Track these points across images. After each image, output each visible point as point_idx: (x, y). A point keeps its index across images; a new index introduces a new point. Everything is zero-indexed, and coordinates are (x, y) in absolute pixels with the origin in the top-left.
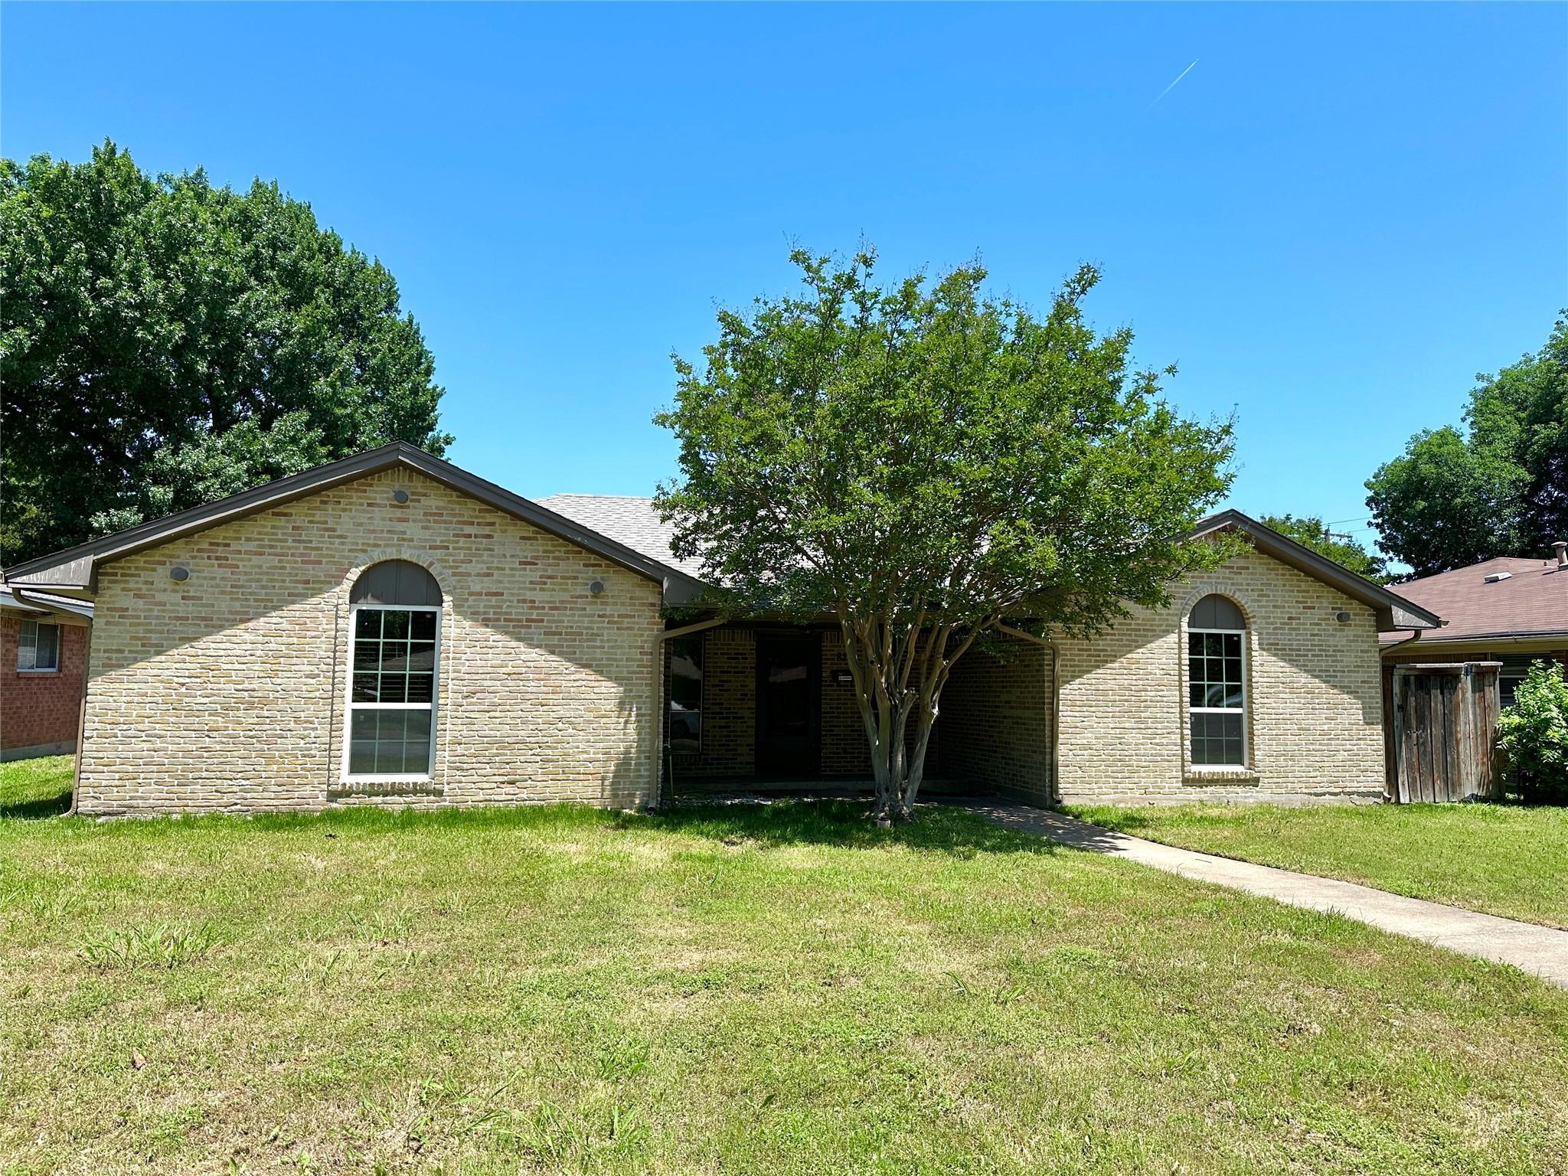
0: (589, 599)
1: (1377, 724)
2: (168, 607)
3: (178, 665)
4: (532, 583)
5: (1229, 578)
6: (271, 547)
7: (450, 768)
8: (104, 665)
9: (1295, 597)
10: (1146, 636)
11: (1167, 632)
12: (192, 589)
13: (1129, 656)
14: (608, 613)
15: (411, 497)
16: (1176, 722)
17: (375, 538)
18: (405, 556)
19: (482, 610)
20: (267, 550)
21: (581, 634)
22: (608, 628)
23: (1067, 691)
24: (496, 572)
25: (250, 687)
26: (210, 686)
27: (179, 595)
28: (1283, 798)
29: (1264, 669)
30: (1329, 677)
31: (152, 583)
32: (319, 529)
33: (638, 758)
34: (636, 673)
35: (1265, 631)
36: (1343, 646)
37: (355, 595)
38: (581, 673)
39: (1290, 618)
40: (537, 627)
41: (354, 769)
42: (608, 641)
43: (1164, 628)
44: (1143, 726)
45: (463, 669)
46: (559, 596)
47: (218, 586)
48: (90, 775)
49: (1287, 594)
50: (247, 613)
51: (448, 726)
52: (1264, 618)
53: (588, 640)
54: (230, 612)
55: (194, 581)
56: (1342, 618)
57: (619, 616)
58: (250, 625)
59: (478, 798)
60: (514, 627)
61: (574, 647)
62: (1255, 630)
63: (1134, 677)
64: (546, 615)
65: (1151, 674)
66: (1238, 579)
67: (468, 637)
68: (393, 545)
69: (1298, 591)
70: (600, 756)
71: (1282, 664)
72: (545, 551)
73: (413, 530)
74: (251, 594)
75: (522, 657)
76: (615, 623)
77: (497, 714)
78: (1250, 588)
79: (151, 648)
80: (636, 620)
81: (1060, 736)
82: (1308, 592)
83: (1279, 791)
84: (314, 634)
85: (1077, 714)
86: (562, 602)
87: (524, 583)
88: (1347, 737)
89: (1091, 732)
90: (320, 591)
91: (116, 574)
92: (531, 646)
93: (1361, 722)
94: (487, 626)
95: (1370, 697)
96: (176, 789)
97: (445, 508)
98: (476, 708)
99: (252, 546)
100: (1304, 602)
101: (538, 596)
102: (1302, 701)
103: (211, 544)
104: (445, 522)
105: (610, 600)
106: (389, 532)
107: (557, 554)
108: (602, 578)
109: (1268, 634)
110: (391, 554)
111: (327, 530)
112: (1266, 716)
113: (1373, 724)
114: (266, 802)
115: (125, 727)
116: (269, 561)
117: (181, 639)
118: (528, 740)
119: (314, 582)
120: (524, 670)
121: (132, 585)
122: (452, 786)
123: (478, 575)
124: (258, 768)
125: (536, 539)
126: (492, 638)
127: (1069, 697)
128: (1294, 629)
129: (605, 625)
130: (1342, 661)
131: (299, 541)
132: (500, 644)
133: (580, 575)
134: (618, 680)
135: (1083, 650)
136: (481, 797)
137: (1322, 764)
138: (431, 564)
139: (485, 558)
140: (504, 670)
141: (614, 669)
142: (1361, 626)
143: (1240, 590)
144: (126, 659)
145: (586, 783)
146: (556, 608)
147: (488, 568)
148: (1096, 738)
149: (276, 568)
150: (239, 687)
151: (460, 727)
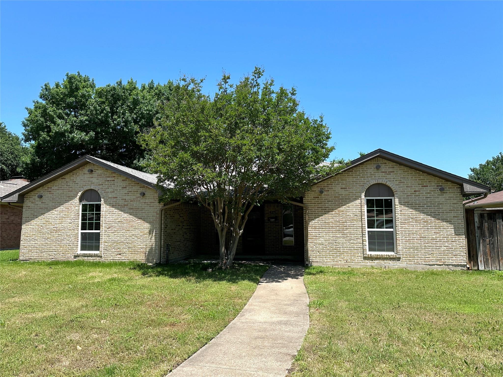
0: (141, 198)
1: (462, 235)
2: (39, 205)
3: (40, 221)
4: (125, 194)
5: (384, 177)
6: (61, 188)
7: (104, 250)
8: (25, 221)
9: (417, 182)
10: (346, 201)
11: (356, 199)
12: (44, 200)
13: (339, 209)
14: (147, 202)
15: (94, 171)
16: (360, 234)
17: (85, 183)
18: (92, 188)
19: (112, 203)
20: (60, 189)
21: (139, 209)
22: (147, 207)
23: (313, 223)
24: (115, 191)
25: (56, 226)
26: (47, 226)
27: (41, 202)
28: (413, 266)
29: (402, 212)
30: (436, 215)
31: (35, 199)
32: (72, 182)
33: (155, 247)
34: (155, 220)
35: (402, 197)
36: (443, 202)
37: (81, 200)
38: (139, 221)
39: (415, 191)
40: (126, 207)
41: (82, 249)
42: (147, 211)
43: (354, 198)
44: (345, 236)
45: (107, 220)
46: (133, 197)
47: (49, 199)
48: (22, 250)
49: (413, 181)
50: (56, 206)
51: (103, 237)
52: (402, 192)
53: (141, 210)
54: (52, 206)
55: (44, 198)
56: (442, 190)
57: (150, 203)
58: (56, 209)
59: (111, 259)
60: (120, 207)
61: (137, 213)
62: (397, 197)
63: (341, 217)
64: (129, 203)
65: (348, 216)
66: (389, 176)
67: (108, 211)
68: (89, 185)
69: (419, 180)
70: (144, 246)
71: (411, 210)
72: (129, 184)
73: (94, 180)
74: (56, 201)
75: (122, 216)
76: (149, 205)
77: (116, 234)
78: (395, 180)
79: (35, 216)
80: (155, 203)
81: (309, 240)
82: (424, 180)
83: (411, 263)
84: (71, 211)
85: (317, 232)
86: (134, 199)
87: (123, 194)
88: (446, 241)
89: (323, 239)
90: (72, 199)
91: (27, 197)
92: (125, 213)
93: (453, 234)
94: (113, 207)
95: (458, 223)
96: (40, 254)
97: (102, 173)
98: (110, 232)
99: (57, 188)
100: (422, 184)
101: (127, 198)
102: (422, 225)
103: (48, 188)
104: (102, 177)
105: (147, 198)
106: (88, 181)
107: (132, 184)
108: (145, 191)
109: (404, 198)
110: (88, 188)
111: (74, 182)
112: (403, 232)
113: (460, 235)
114: (60, 258)
115: (29, 237)
116: (60, 192)
117: (41, 214)
118: (124, 241)
119: (71, 197)
120: (123, 220)
121: (31, 200)
122: (104, 255)
123: (111, 192)
124: (58, 249)
125: (126, 180)
126: (114, 211)
127: (314, 225)
128: (417, 196)
129: (146, 205)
130: (442, 208)
131: (67, 186)
132: (117, 213)
133: (139, 190)
134: (149, 223)
135: (319, 207)
136: (112, 258)
137: (433, 252)
138: (98, 190)
139: (113, 187)
140: (117, 220)
141: (148, 219)
142: (453, 193)
143: (390, 181)
144: (29, 219)
145: (140, 255)
146: (132, 201)
147: (113, 190)
148: (325, 241)
149: (62, 193)
150: (54, 226)
151: (106, 238)
